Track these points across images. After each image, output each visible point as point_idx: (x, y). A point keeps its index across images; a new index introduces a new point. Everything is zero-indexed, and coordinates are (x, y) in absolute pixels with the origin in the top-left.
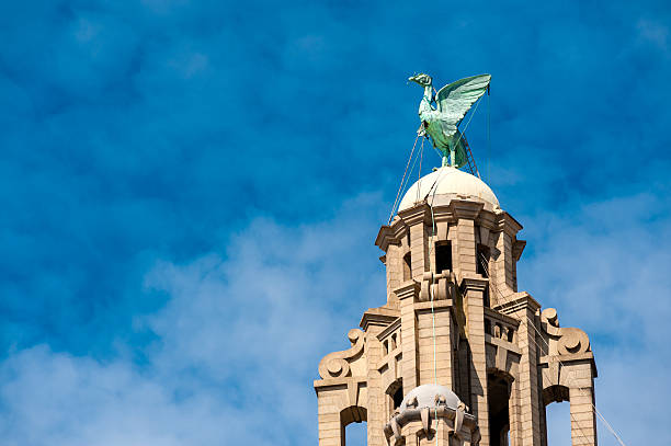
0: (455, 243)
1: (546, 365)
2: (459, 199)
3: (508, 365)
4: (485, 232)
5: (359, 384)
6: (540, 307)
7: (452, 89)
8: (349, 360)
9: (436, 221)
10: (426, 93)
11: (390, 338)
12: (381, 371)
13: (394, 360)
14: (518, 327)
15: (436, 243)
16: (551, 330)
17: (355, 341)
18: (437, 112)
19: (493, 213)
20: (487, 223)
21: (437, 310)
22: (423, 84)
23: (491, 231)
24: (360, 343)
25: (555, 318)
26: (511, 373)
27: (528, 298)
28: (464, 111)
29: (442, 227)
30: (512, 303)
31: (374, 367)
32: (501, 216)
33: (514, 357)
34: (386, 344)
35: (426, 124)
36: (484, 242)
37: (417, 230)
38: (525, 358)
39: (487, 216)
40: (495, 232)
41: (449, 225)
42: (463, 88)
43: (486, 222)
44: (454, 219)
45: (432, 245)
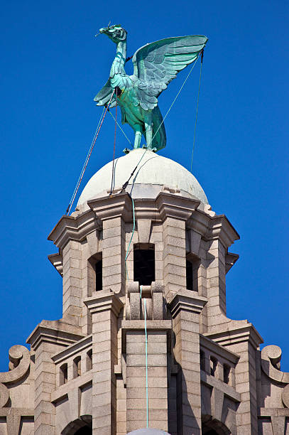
0: (159, 248)
1: (268, 419)
2: (168, 192)
3: (225, 413)
4: (196, 238)
5: (22, 417)
6: (262, 342)
7: (153, 49)
8: (9, 385)
9: (138, 217)
10: (119, 50)
11: (70, 362)
12: (56, 403)
13: (76, 390)
14: (235, 364)
15: (135, 246)
16: (273, 373)
17: (17, 362)
18: (133, 77)
19: (207, 215)
20: (199, 226)
21: (151, 331)
22: (116, 39)
23: (203, 238)
24: (24, 364)
25: (278, 360)
26: (228, 424)
27: (251, 329)
28: (166, 79)
29: (143, 225)
30: (229, 333)
31: (46, 398)
32: (216, 220)
33: (231, 403)
34: (64, 369)
35: (118, 91)
36: (195, 251)
37: (112, 226)
38: (245, 407)
39: (200, 219)
40: (207, 239)
41: (153, 223)
42: (168, 48)
43: (198, 224)
44: (159, 217)
45: (129, 248)
